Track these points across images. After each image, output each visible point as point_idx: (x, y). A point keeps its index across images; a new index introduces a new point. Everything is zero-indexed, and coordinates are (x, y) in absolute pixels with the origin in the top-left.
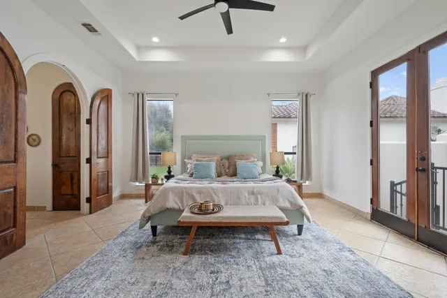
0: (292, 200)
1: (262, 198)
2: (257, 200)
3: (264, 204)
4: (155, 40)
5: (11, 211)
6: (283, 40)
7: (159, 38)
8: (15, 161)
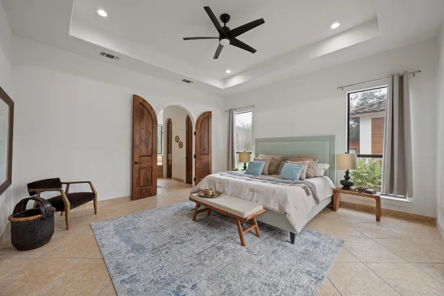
0: (282, 204)
1: (257, 197)
2: (253, 197)
3: (257, 202)
4: (228, 72)
5: (150, 178)
6: (335, 26)
7: (231, 70)
8: (152, 156)
